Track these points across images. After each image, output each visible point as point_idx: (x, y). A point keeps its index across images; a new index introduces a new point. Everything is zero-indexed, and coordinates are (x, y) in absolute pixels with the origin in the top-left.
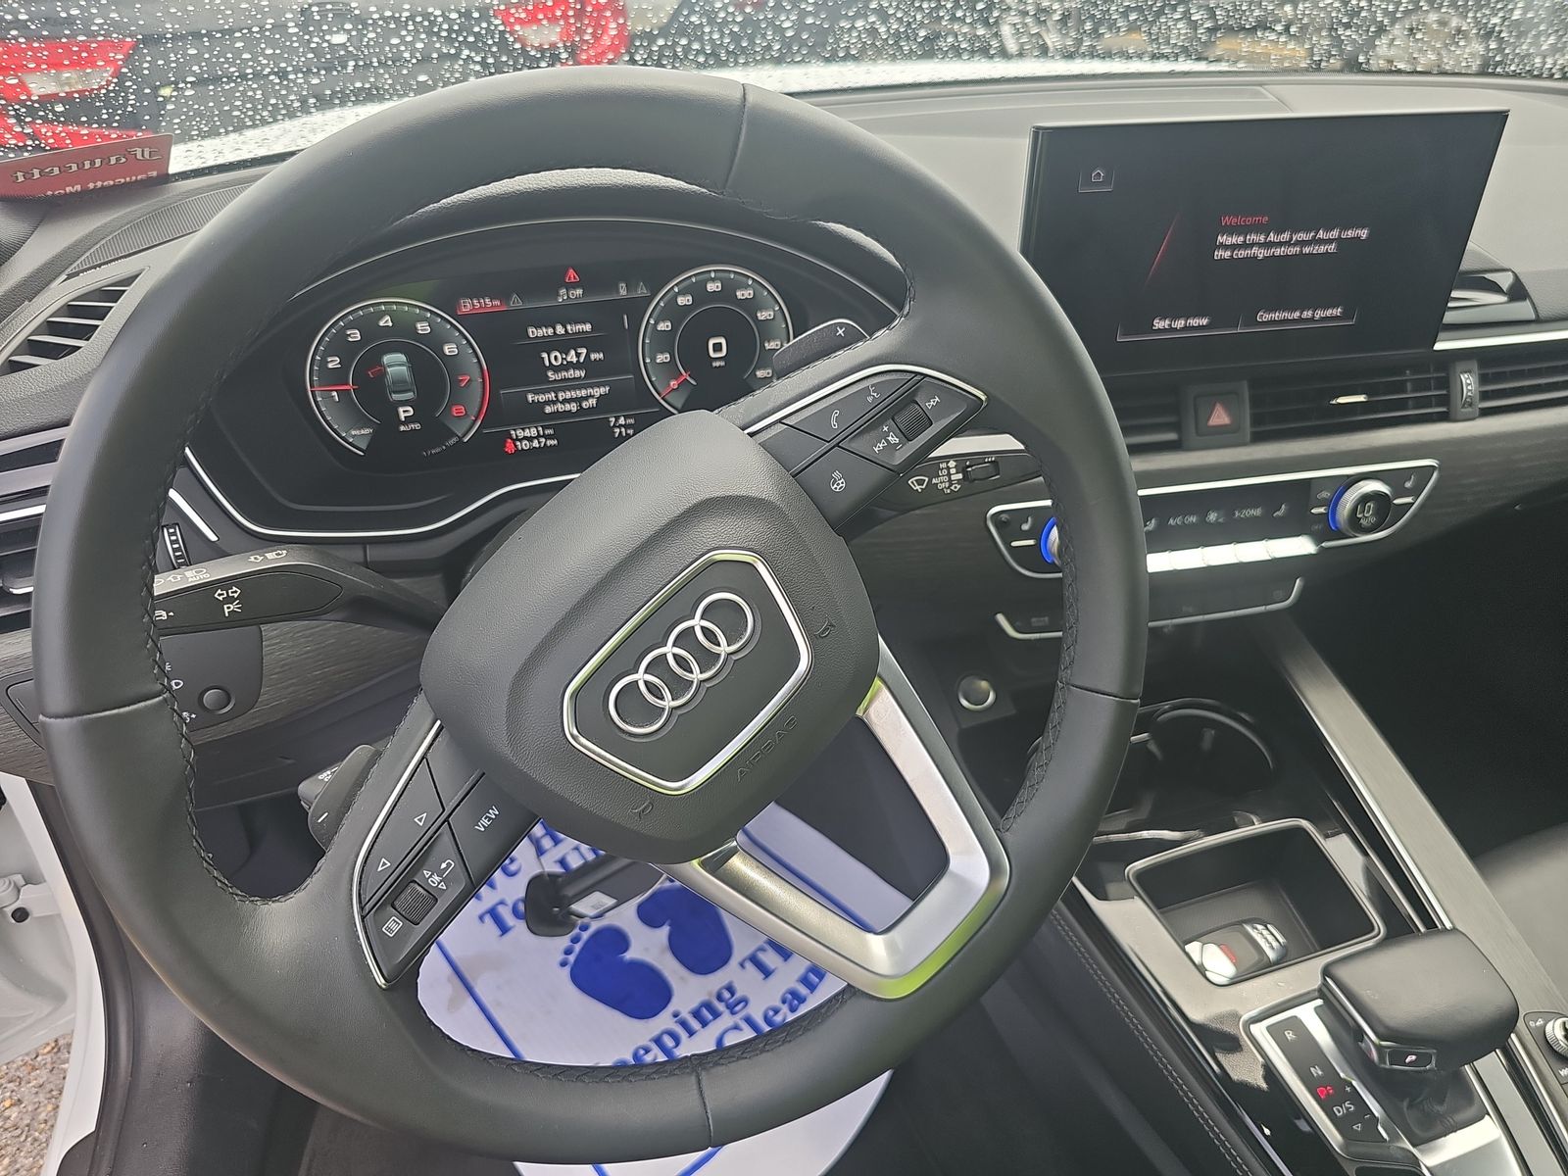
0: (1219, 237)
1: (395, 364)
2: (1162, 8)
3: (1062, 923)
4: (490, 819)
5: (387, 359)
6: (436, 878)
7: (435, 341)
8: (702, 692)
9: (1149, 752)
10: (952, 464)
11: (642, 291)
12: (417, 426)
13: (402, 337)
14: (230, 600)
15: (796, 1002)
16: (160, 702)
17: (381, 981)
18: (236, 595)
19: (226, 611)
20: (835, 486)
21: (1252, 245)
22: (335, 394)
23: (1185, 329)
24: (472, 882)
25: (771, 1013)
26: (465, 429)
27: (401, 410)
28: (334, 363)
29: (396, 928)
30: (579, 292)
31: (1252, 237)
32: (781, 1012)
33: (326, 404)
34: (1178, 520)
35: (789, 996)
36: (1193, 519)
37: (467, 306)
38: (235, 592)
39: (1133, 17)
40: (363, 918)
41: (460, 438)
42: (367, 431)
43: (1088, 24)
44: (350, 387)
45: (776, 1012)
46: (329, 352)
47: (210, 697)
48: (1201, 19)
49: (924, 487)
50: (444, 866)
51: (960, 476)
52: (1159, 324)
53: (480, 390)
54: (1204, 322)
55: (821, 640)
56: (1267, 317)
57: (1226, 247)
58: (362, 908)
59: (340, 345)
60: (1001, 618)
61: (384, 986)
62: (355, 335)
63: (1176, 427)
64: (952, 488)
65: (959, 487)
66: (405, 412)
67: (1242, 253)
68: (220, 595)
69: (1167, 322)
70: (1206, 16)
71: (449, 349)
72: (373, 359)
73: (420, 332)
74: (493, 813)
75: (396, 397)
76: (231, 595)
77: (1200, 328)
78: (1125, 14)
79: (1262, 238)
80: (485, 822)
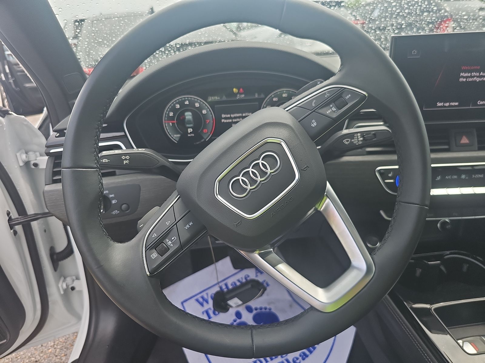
0: (461, 74)
1: (188, 115)
2: (441, 22)
3: (404, 325)
4: (190, 225)
5: (186, 114)
6: (170, 242)
7: (200, 109)
8: (260, 185)
9: (441, 270)
10: (359, 134)
11: (262, 96)
12: (193, 135)
13: (191, 107)
14: (126, 159)
15: (304, 357)
16: (95, 170)
17: (148, 273)
18: (128, 158)
19: (125, 163)
20: (313, 125)
21: (474, 77)
22: (171, 124)
23: (450, 106)
24: (181, 245)
25: (295, 359)
26: (207, 137)
27: (189, 130)
28: (171, 114)
29: (155, 256)
30: (243, 96)
31: (474, 74)
32: (299, 359)
33: (168, 126)
34: (450, 177)
35: (302, 354)
36: (455, 177)
37: (210, 99)
38: (128, 157)
39: (431, 26)
40: (146, 252)
41: (205, 140)
42: (179, 135)
43: (415, 29)
44: (175, 122)
45: (297, 359)
46: (171, 111)
47: (124, 206)
48: (455, 26)
49: (348, 143)
50: (173, 238)
51: (362, 139)
52: (439, 104)
53: (212, 125)
54: (457, 104)
55: (303, 171)
56: (482, 103)
57: (464, 77)
58: (146, 248)
59: (173, 109)
60: (382, 213)
61: (149, 275)
62: (178, 106)
63: (448, 144)
64: (359, 143)
65: (361, 143)
66: (190, 130)
67: (470, 80)
68: (123, 157)
69: (442, 103)
70: (457, 25)
71: (204, 112)
72: (182, 114)
73: (196, 106)
74: (191, 224)
75: (188, 126)
76: (127, 158)
77: (455, 106)
78: (428, 25)
79: (478, 74)
80: (188, 226)
